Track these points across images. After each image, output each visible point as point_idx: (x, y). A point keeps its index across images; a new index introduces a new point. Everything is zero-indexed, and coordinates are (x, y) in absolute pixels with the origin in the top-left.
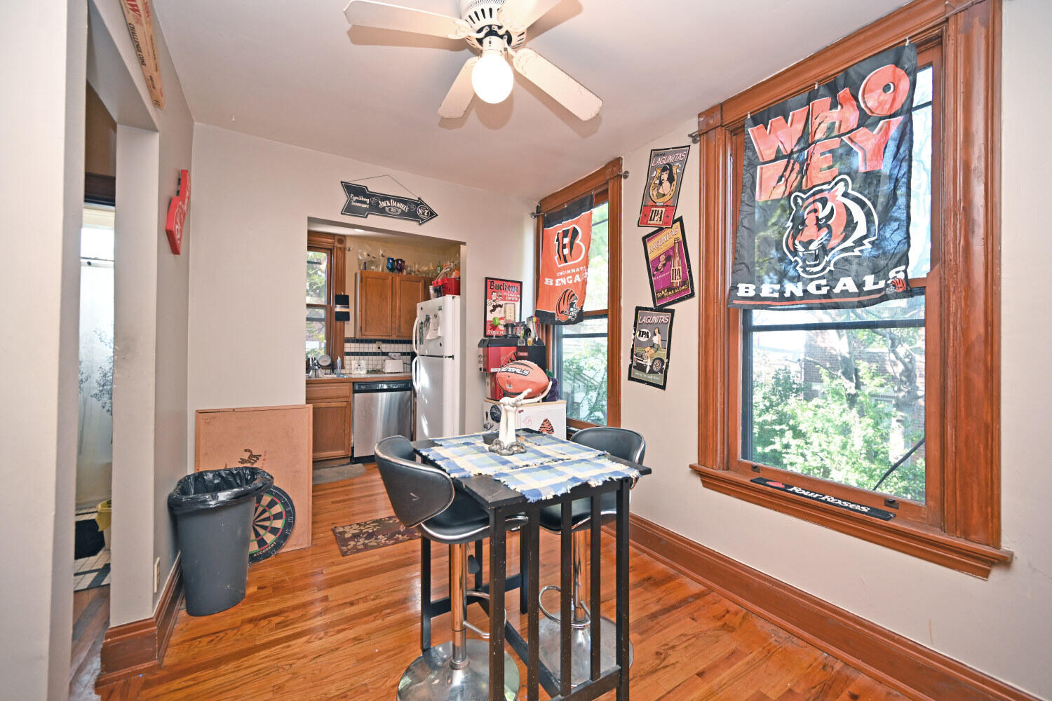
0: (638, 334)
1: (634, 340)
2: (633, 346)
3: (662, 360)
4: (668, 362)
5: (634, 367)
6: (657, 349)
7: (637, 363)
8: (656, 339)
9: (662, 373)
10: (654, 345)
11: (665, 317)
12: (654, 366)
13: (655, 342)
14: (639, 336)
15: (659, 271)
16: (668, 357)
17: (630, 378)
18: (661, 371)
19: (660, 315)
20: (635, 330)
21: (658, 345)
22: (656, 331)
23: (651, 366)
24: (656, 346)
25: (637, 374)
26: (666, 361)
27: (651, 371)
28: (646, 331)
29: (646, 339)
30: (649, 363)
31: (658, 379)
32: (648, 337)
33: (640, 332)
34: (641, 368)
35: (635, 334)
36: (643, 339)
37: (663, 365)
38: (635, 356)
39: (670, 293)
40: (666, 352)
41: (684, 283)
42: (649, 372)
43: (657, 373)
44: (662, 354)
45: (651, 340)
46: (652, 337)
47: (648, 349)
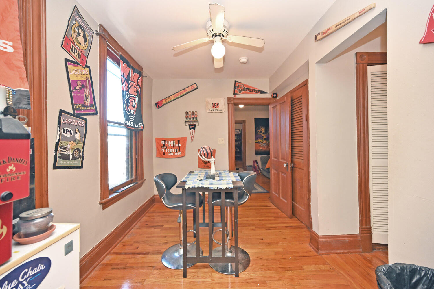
0: (62, 131)
1: (60, 136)
2: (59, 140)
3: (79, 150)
4: (83, 151)
5: (59, 157)
6: (78, 143)
7: (61, 154)
8: (77, 136)
9: (80, 158)
10: (76, 140)
11: (82, 123)
12: (75, 155)
13: (76, 138)
14: (64, 132)
15: (77, 91)
16: (83, 148)
17: (55, 167)
18: (80, 157)
19: (78, 120)
20: (60, 127)
21: (79, 140)
22: (77, 130)
23: (73, 155)
24: (77, 141)
25: (61, 162)
26: (82, 150)
27: (74, 158)
28: (69, 129)
29: (70, 136)
30: (71, 153)
31: (77, 163)
32: (71, 134)
33: (64, 129)
34: (66, 157)
35: (60, 131)
36: (68, 135)
37: (80, 153)
38: (59, 149)
39: (84, 108)
40: (82, 145)
41: (91, 106)
42: (72, 159)
43: (78, 158)
44: (80, 146)
45: (74, 137)
46: (74, 135)
47: (71, 143)
